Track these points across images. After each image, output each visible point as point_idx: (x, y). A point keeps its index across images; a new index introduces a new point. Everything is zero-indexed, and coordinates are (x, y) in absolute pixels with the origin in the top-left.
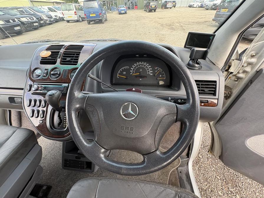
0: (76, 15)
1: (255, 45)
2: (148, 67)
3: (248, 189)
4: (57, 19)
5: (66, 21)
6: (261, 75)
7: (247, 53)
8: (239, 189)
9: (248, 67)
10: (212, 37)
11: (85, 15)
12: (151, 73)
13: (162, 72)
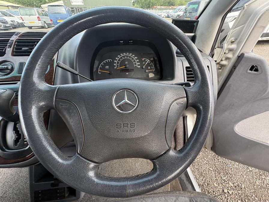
0: (40, 20)
1: (234, 31)
2: (134, 59)
3: (237, 174)
4: (15, 24)
5: (27, 28)
6: (243, 59)
7: (227, 40)
8: (230, 176)
9: (230, 53)
10: (196, 23)
11: (51, 20)
12: (138, 65)
13: (150, 63)
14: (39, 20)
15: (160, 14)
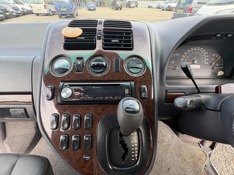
5: (35, 14)
11: (56, 9)
13: (221, 60)
14: (45, 8)
15: (151, 5)
